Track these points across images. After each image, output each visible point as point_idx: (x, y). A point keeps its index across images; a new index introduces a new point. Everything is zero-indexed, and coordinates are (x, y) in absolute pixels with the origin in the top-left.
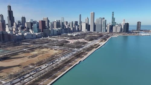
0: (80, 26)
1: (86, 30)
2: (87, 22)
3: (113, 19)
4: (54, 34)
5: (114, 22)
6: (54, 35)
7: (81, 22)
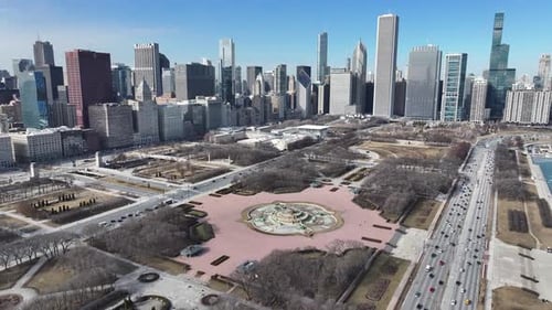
0: (321, 89)
1: (354, 107)
2: (357, 69)
3: (500, 51)
4: (161, 133)
5: (500, 67)
6: (161, 140)
7: (326, 70)
